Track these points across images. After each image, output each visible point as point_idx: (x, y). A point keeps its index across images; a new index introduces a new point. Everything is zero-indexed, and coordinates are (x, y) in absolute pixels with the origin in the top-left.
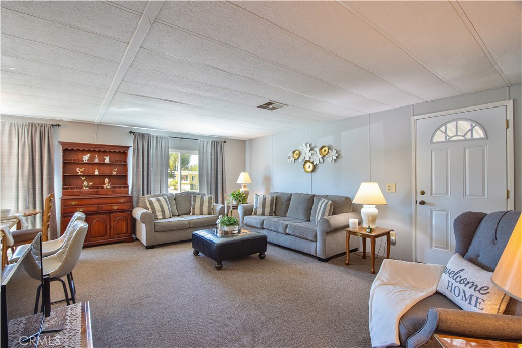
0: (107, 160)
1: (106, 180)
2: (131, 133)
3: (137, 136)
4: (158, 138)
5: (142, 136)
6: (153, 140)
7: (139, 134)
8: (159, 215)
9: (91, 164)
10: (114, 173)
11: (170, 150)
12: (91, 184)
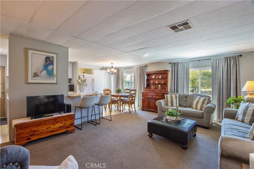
0: (160, 77)
1: (159, 86)
2: (170, 63)
3: (172, 64)
4: (183, 63)
5: (175, 64)
6: (180, 65)
7: (173, 63)
8: (169, 104)
9: (155, 79)
10: (163, 83)
11: (190, 69)
12: (154, 87)
